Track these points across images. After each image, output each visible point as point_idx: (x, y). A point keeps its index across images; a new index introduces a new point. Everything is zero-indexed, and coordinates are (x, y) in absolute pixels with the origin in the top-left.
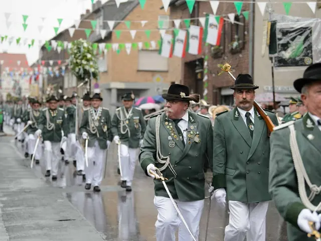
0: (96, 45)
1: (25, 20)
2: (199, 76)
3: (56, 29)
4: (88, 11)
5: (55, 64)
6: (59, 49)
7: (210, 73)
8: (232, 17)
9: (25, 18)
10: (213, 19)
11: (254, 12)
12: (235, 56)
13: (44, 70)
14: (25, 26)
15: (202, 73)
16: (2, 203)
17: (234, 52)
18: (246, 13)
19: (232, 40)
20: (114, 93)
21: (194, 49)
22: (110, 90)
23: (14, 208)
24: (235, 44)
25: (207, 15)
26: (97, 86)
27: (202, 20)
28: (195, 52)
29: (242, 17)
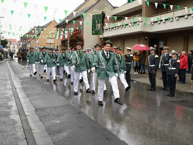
0: (38, 36)
1: (21, 28)
2: (65, 44)
3: (29, 31)
4: (32, 29)
5: (25, 41)
6: (28, 37)
8: (77, 28)
9: (21, 27)
10: (72, 29)
11: (83, 27)
13: (22, 43)
14: (20, 30)
15: (67, 44)
16: (21, 83)
18: (81, 28)
21: (66, 37)
23: (25, 85)
26: (36, 47)
27: (70, 29)
28: (67, 38)
29: (79, 29)
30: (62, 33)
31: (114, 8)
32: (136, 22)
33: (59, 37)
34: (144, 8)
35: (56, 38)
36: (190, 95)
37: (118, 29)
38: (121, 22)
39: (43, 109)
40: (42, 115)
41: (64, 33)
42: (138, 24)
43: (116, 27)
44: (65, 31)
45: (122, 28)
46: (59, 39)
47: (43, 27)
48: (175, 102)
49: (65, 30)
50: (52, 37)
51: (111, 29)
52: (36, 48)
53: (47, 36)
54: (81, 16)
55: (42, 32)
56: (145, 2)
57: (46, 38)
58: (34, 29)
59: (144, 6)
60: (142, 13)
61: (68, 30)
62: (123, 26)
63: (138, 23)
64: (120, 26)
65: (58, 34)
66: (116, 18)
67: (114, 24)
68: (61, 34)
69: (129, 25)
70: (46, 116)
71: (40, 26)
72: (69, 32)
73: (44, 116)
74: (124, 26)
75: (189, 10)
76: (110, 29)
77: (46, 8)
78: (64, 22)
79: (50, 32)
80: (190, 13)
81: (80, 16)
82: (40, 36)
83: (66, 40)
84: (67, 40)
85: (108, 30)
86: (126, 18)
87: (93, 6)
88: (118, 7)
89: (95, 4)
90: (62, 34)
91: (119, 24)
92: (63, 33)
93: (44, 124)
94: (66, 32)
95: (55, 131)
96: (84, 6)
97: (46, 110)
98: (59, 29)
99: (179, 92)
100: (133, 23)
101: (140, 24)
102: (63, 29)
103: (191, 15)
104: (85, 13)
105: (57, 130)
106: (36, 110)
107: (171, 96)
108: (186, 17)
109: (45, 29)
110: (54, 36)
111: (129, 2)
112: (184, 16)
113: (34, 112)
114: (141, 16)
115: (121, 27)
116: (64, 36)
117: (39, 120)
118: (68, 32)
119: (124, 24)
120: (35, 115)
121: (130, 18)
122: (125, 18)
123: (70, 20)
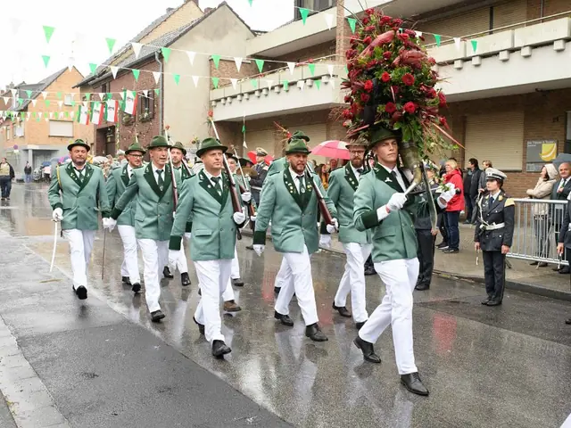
0: (22, 113)
2: (109, 140)
4: (2, 91)
7: (122, 137)
8: (146, 92)
10: (130, 94)
11: (163, 90)
12: (145, 124)
15: (113, 138)
17: (144, 121)
18: (157, 91)
19: (142, 111)
20: (30, 153)
21: (111, 118)
22: (27, 150)
24: (146, 114)
25: (125, 90)
26: (16, 147)
27: (122, 94)
28: (113, 120)
29: (152, 94)
30: (97, 106)
31: (255, 35)
32: (320, 78)
33: (89, 118)
34: (342, 37)
35: (79, 121)
36: (472, 284)
37: (266, 95)
38: (276, 74)
39: (42, 339)
40: (42, 357)
41: (104, 105)
42: (326, 83)
43: (261, 91)
44: (106, 100)
45: (278, 93)
46: (87, 123)
47: (37, 88)
48: (433, 305)
49: (106, 98)
50: (65, 119)
51: (246, 96)
52: (16, 151)
53: (51, 114)
54: (156, 57)
55: (34, 102)
56: (343, 20)
57: (47, 120)
58: (9, 93)
59: (341, 32)
60: (337, 51)
61: (117, 98)
62: (281, 86)
63: (324, 79)
64: (273, 88)
65: (85, 109)
66: (260, 63)
67: (257, 80)
68: (95, 108)
69: (298, 85)
70: (53, 360)
71: (28, 83)
72: (120, 102)
73: (47, 360)
74: (285, 88)
75: (465, 46)
76: (242, 95)
77: (49, 31)
78: (104, 72)
79: (60, 103)
80: (468, 56)
81: (154, 56)
82: (29, 113)
83: (110, 127)
84: (113, 128)
85: (239, 97)
86: (291, 65)
87: (192, 27)
88: (265, 32)
89: (199, 22)
90: (99, 109)
91: (270, 80)
92: (100, 105)
93: (48, 385)
94: (111, 103)
95: (85, 405)
96: (164, 25)
97: (54, 342)
98: (88, 95)
99: (443, 275)
100: (312, 79)
101: (332, 81)
102: (101, 95)
103: (469, 59)
104: (167, 46)
105: (91, 402)
106: (22, 342)
107: (422, 287)
108: (458, 64)
109: (44, 94)
110: (72, 114)
111: (298, 16)
112: (452, 63)
113: (15, 349)
114: (333, 58)
115: (277, 89)
116: (103, 116)
117: (32, 373)
118: (117, 102)
119: (285, 82)
120: (21, 357)
121: (302, 65)
122: (289, 63)
123: (122, 66)
